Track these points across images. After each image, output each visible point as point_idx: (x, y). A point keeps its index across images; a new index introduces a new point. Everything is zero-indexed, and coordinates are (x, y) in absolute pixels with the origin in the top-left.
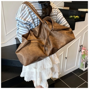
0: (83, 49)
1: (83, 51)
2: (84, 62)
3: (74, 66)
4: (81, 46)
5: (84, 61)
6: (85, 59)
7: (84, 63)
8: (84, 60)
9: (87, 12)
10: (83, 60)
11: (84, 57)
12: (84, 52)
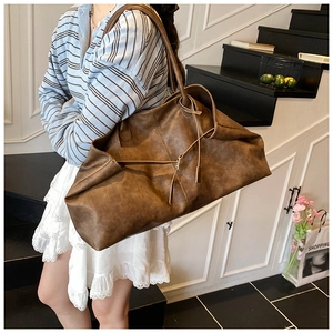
0: (301, 204)
1: (298, 208)
2: (300, 253)
3: (263, 261)
4: (294, 191)
5: (301, 249)
6: (304, 241)
7: (301, 256)
8: (301, 245)
9: (326, 67)
10: (296, 244)
11: (302, 232)
12: (303, 213)
